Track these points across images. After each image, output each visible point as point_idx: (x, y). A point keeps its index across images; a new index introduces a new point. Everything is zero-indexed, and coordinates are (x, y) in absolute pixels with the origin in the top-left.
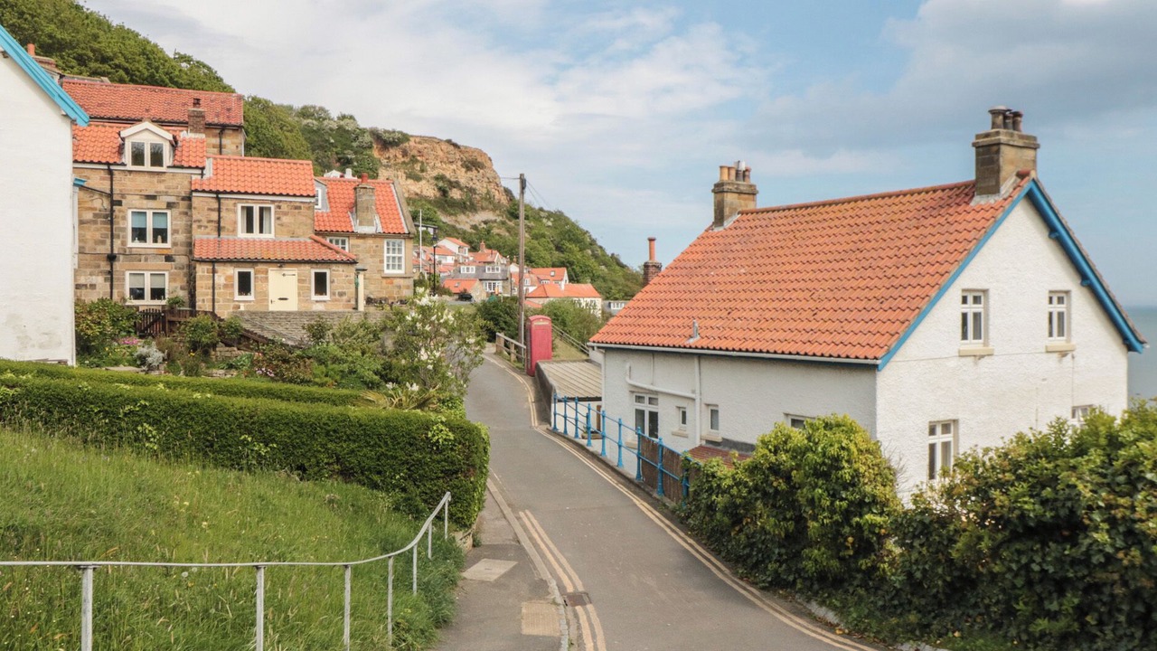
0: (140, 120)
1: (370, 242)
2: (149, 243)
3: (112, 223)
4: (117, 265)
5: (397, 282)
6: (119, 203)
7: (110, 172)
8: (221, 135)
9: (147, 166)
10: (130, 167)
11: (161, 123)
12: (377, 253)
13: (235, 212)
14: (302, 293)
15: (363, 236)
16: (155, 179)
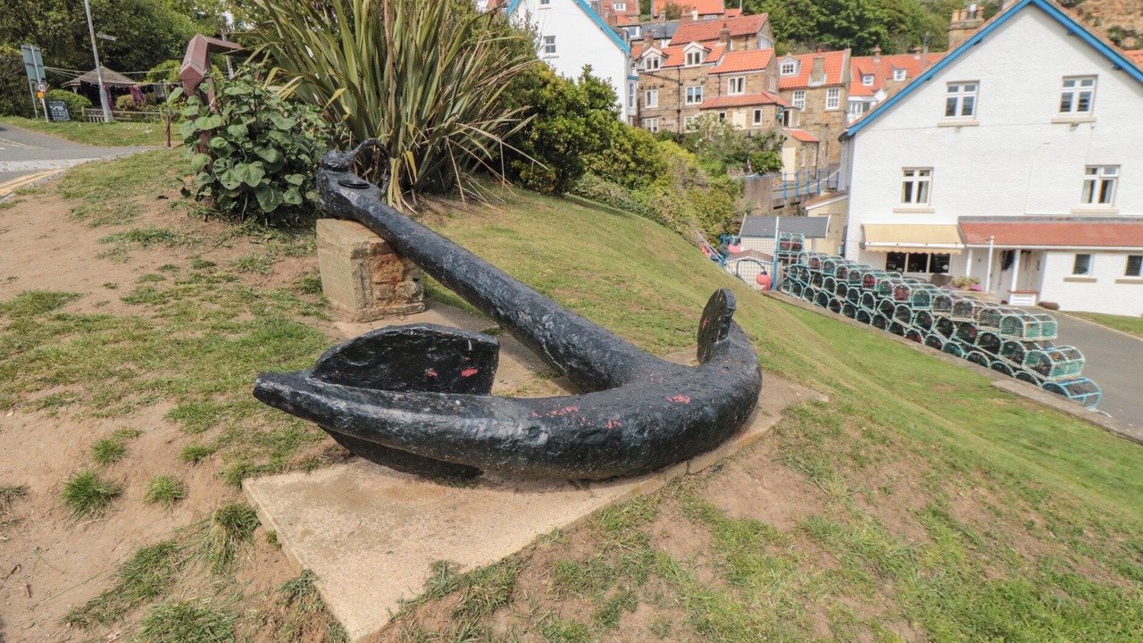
0: (689, 43)
1: (818, 91)
2: (694, 103)
3: (679, 94)
4: (681, 114)
5: (833, 114)
6: (682, 84)
7: (679, 70)
8: (747, 40)
9: (694, 65)
10: (687, 66)
11: (701, 41)
12: (822, 98)
13: (727, 82)
14: (748, 121)
15: (814, 88)
16: (696, 70)
